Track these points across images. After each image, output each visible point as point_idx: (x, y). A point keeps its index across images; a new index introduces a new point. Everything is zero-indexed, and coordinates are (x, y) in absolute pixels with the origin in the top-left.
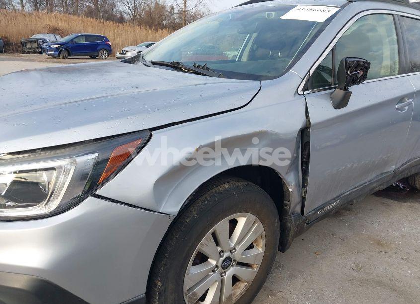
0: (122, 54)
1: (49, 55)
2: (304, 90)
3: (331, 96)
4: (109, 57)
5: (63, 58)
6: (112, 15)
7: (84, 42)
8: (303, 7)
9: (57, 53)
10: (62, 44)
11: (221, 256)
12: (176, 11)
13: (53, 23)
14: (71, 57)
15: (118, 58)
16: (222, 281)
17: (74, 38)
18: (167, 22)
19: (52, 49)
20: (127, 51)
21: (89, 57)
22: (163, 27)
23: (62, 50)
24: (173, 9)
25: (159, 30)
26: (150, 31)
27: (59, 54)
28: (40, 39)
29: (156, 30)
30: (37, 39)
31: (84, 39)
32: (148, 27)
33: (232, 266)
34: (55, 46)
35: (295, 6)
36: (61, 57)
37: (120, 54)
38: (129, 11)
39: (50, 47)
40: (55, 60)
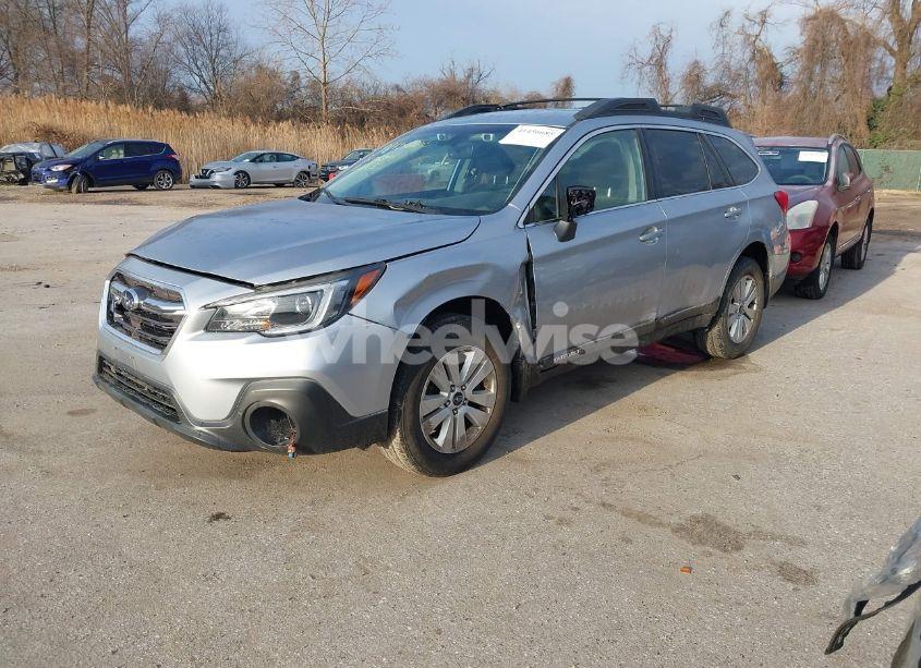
0: (201, 177)
1: (48, 187)
2: (525, 223)
3: (555, 229)
4: (175, 186)
5: (79, 191)
6: (168, 95)
7: (122, 157)
8: (525, 127)
9: (65, 181)
10: (75, 164)
11: (452, 391)
12: (304, 82)
13: (43, 119)
14: (93, 189)
15: (193, 187)
16: (455, 420)
17: (99, 151)
18: (286, 107)
19: (53, 175)
20: (212, 172)
21: (131, 187)
22: (280, 117)
23: (75, 175)
24: (296, 77)
25: (273, 123)
26: (252, 128)
27: (69, 185)
28: (22, 154)
29: (266, 124)
30: (14, 155)
31: (122, 152)
32: (248, 120)
33: (464, 404)
34: (61, 168)
35: (517, 126)
36: (74, 189)
37: (197, 177)
38: (203, 86)
39: (49, 170)
40: (62, 196)
